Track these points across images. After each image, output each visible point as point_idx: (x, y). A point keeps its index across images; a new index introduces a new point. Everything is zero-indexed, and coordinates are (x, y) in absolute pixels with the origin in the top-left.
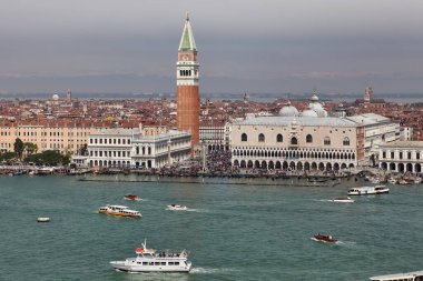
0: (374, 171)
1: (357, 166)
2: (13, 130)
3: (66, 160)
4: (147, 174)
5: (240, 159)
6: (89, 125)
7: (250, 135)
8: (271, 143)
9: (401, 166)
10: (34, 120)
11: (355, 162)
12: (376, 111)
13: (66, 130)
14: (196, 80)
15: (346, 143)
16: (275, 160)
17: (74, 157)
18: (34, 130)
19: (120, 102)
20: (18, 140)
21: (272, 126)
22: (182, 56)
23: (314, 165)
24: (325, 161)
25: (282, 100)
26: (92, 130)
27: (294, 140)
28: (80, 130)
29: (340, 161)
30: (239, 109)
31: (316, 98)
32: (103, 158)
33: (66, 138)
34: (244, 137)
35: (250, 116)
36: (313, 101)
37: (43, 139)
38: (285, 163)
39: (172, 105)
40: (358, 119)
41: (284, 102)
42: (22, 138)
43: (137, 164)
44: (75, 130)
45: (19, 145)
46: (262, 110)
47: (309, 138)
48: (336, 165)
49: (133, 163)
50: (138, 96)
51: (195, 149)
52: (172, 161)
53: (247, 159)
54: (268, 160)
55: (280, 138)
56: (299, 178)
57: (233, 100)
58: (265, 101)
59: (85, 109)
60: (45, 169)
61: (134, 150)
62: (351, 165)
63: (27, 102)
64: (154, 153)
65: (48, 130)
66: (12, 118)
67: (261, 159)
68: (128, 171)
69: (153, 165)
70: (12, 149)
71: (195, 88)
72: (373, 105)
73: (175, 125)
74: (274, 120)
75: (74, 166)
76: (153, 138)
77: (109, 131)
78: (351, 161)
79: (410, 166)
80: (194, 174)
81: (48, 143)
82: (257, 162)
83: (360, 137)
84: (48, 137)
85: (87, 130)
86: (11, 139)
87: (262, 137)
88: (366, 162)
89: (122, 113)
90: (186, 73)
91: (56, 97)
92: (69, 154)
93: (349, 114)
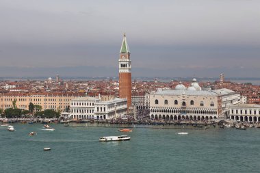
0: (227, 121)
1: (218, 117)
2: (28, 97)
3: (58, 115)
4: (103, 123)
5: (154, 114)
6: (70, 95)
7: (160, 100)
8: (171, 105)
9: (242, 118)
10: (39, 92)
11: (217, 116)
12: (226, 87)
13: (58, 98)
14: (129, 69)
15: (212, 105)
16: (174, 114)
17: (62, 113)
18: (40, 98)
19: (86, 82)
20: (31, 103)
21: (172, 96)
22: (121, 56)
23: (195, 117)
24: (201, 115)
25: (175, 81)
26: (72, 97)
27: (184, 104)
28: (65, 98)
29: (209, 115)
30: (152, 86)
31: (195, 80)
32: (79, 114)
33: (58, 102)
34: (157, 102)
35: (160, 90)
36: (194, 82)
37: (45, 103)
38: (179, 116)
39: (115, 84)
40: (218, 91)
41: (177, 82)
42: (33, 102)
43: (98, 117)
44: (63, 98)
45: (31, 106)
46: (165, 86)
47: (192, 102)
48: (207, 117)
49: (95, 116)
50: (96, 78)
51: (130, 108)
52: (117, 115)
53: (158, 114)
54: (170, 114)
55: (176, 102)
56: (187, 124)
57: (148, 81)
58: (166, 81)
59: (67, 86)
60: (46, 120)
61: (96, 109)
62: (215, 117)
63: (34, 82)
64: (107, 111)
65: (48, 98)
66: (27, 91)
67: (166, 114)
68: (93, 121)
69: (107, 117)
70: (27, 109)
71: (129, 74)
72: (225, 84)
73: (118, 95)
74: (172, 92)
75: (62, 118)
76: (107, 102)
77: (82, 98)
78: (215, 115)
79: (246, 118)
80: (129, 123)
81: (48, 105)
82: (164, 116)
83: (220, 101)
84: (47, 102)
85: (70, 98)
86: (27, 103)
87: (166, 102)
88: (223, 115)
89: (88, 88)
90: (124, 66)
91: (50, 79)
92: (60, 111)
93: (213, 89)
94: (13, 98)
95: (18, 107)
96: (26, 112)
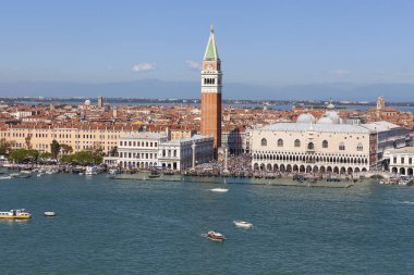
0: (385, 175)
1: (369, 170)
2: (49, 132)
3: (98, 161)
5: (260, 163)
6: (119, 128)
7: (269, 140)
8: (289, 148)
9: (410, 171)
10: (68, 124)
11: (367, 167)
12: (388, 119)
13: (98, 133)
14: (218, 87)
15: (360, 148)
16: (293, 163)
17: (105, 158)
18: (69, 133)
19: (147, 108)
20: (54, 142)
21: (290, 132)
22: (206, 65)
23: (329, 168)
24: (340, 166)
25: (298, 108)
26: (122, 133)
27: (311, 145)
28: (111, 134)
29: (354, 166)
31: (331, 106)
32: (132, 160)
33: (98, 140)
34: (264, 142)
36: (329, 109)
37: (77, 141)
38: (302, 167)
39: (196, 111)
40: (372, 126)
41: (302, 110)
42: (58, 140)
43: (164, 165)
44: (106, 133)
45: (56, 146)
46: (280, 116)
47: (325, 144)
48: (350, 169)
49: (160, 164)
53: (266, 163)
54: (286, 163)
55: (297, 143)
56: (316, 180)
59: (115, 114)
61: (161, 152)
62: (364, 170)
63: (62, 106)
64: (179, 155)
65: (82, 133)
66: (49, 121)
67: (279, 163)
69: (178, 167)
71: (219, 95)
72: (385, 114)
73: (199, 129)
74: (292, 126)
76: (178, 142)
77: (138, 134)
78: (364, 166)
81: (82, 145)
82: (276, 165)
83: (372, 143)
85: (118, 133)
86: (48, 141)
87: (280, 142)
89: (149, 118)
90: (209, 81)
91: (87, 102)
92: (101, 155)
93: (363, 122)
94: (26, 132)
95: (34, 148)
96: (46, 155)
